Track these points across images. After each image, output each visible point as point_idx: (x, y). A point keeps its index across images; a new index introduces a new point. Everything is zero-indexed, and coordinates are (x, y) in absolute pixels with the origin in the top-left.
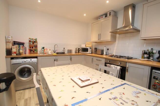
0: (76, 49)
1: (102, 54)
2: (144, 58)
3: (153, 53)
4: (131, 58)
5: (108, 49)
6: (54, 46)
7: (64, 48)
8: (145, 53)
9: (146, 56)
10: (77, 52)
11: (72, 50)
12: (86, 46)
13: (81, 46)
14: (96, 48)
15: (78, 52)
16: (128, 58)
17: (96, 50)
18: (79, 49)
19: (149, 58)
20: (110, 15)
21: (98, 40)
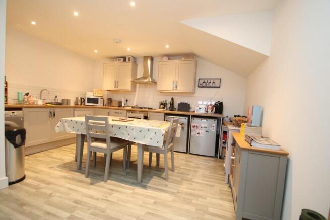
0: (77, 99)
1: (120, 106)
2: (161, 108)
3: (167, 104)
4: (151, 109)
5: (127, 100)
6: (40, 91)
7: (56, 97)
8: (161, 104)
9: (162, 106)
10: (79, 103)
11: (70, 100)
12: (95, 95)
13: (85, 94)
14: (111, 99)
15: (81, 104)
16: (149, 109)
17: (111, 102)
18: (83, 100)
19: (164, 108)
20: (129, 61)
21: (115, 87)
